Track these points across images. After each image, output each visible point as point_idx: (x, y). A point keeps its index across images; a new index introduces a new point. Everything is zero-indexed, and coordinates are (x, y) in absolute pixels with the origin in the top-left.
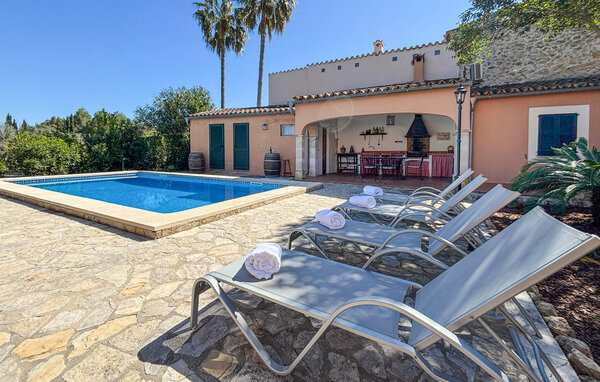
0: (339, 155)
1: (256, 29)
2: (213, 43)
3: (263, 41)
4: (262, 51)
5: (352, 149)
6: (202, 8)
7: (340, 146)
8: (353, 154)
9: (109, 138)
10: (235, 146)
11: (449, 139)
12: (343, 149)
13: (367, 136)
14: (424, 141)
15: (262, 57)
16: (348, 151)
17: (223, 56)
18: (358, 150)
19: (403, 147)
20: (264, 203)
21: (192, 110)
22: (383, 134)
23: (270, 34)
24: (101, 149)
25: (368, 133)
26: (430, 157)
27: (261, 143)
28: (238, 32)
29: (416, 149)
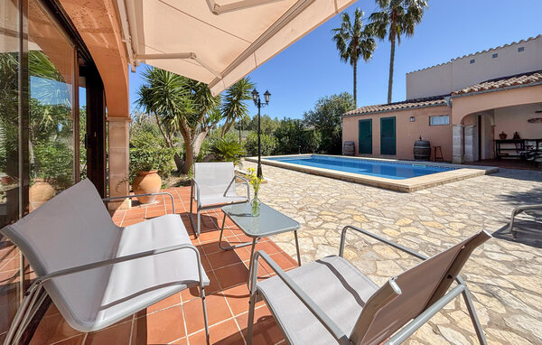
0: (498, 142)
1: (387, 37)
2: (345, 57)
3: (393, 46)
4: (392, 55)
6: (338, 32)
7: (498, 132)
8: (519, 140)
9: (289, 133)
10: (382, 136)
12: (503, 135)
15: (392, 59)
16: (511, 137)
17: (355, 65)
20: (457, 179)
21: (341, 111)
23: (399, 37)
24: (286, 140)
27: (407, 133)
28: (369, 44)
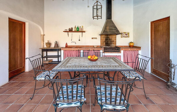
0: (43, 50)
5: (57, 44)
7: (46, 41)
8: (57, 48)
11: (128, 37)
12: (49, 44)
13: (70, 33)
14: (112, 38)
16: (53, 46)
18: (62, 45)
19: (98, 42)
22: (82, 32)
25: (71, 30)
26: (122, 51)
29: (107, 44)
